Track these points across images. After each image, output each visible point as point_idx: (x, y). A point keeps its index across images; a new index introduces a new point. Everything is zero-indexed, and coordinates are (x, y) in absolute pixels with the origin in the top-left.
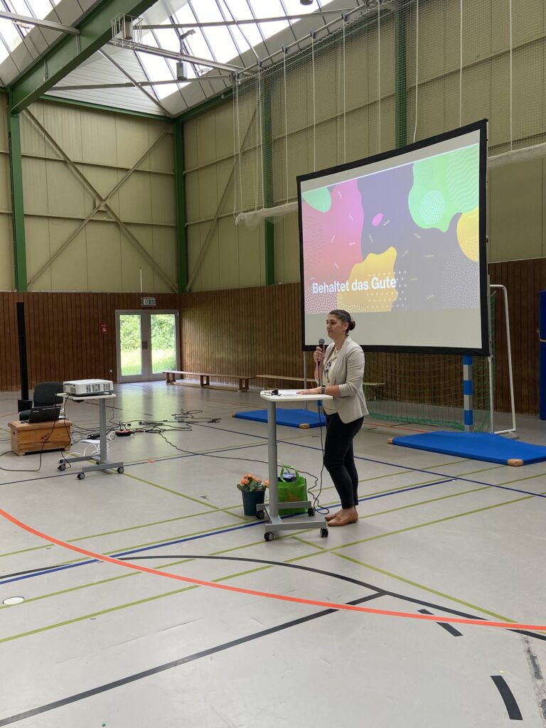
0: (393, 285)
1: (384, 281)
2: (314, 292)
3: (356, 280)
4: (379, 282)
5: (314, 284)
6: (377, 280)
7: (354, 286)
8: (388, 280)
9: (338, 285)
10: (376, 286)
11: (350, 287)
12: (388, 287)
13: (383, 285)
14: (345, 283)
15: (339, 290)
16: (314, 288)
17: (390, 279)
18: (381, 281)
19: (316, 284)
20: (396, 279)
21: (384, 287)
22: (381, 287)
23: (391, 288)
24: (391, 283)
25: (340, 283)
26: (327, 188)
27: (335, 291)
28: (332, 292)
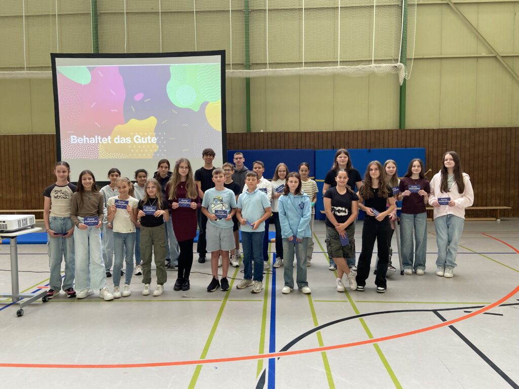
0: (154, 141)
1: (146, 138)
2: (72, 142)
3: (119, 136)
5: (72, 137)
6: (140, 137)
7: (117, 140)
8: (149, 138)
9: (100, 138)
10: (138, 141)
11: (112, 140)
12: (150, 142)
13: (144, 141)
14: (107, 137)
15: (100, 142)
16: (72, 140)
17: (151, 137)
18: (143, 138)
19: (75, 136)
20: (156, 137)
21: (146, 142)
23: (152, 143)
24: (152, 140)
25: (102, 137)
26: (87, 67)
27: (97, 142)
28: (93, 144)
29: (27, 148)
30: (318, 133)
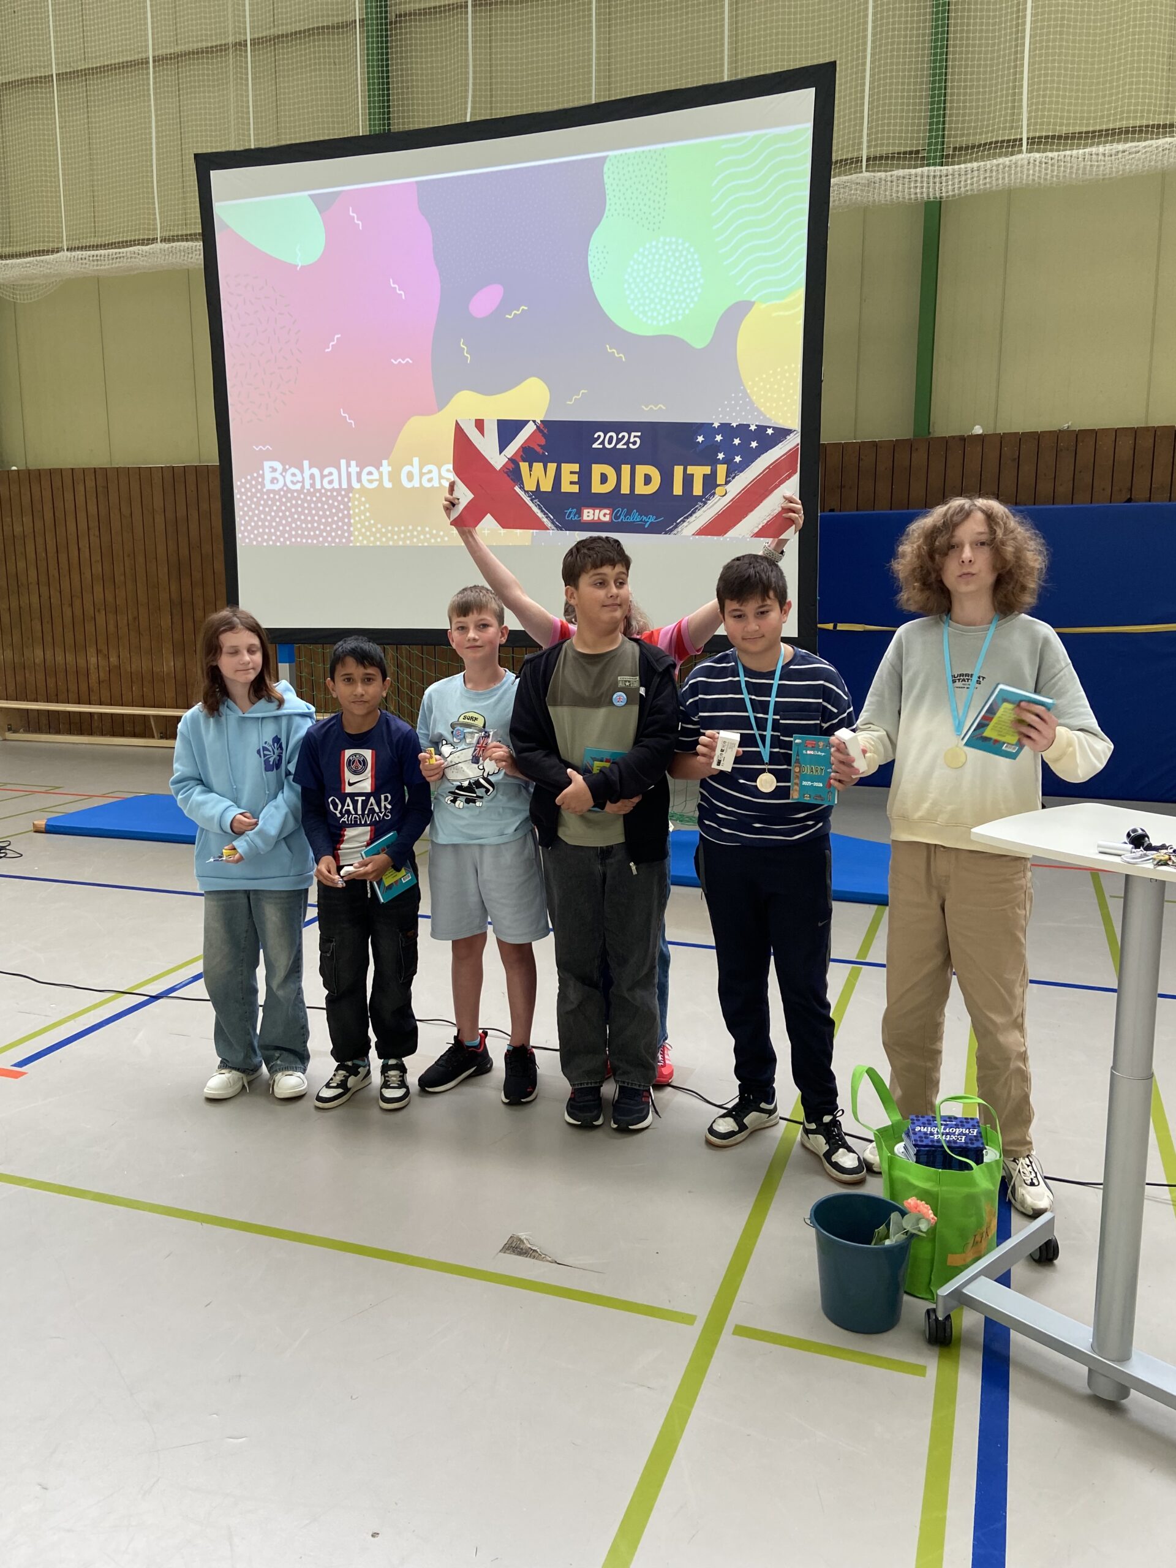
2: (269, 486)
3: (416, 460)
5: (267, 465)
7: (410, 477)
9: (354, 469)
11: (394, 476)
14: (378, 466)
15: (356, 485)
16: (268, 476)
19: (278, 466)
25: (361, 466)
26: (311, 196)
27: (345, 485)
28: (333, 490)
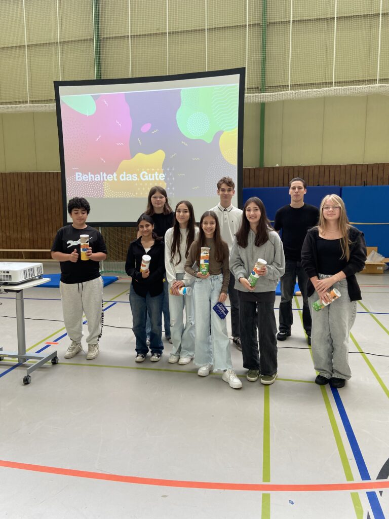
0: (162, 178)
1: (153, 175)
2: (77, 180)
3: (124, 173)
4: (148, 175)
5: (77, 173)
6: (146, 173)
7: (123, 177)
8: (156, 174)
9: (105, 175)
10: (144, 178)
11: (118, 177)
12: (157, 179)
13: (151, 177)
14: (113, 174)
15: (106, 180)
16: (77, 177)
17: (159, 173)
18: (150, 175)
19: (80, 174)
20: (164, 173)
21: (153, 179)
22: (151, 179)
23: (159, 180)
24: (160, 177)
25: (107, 174)
26: (92, 96)
27: (102, 180)
28: (98, 181)
29: (32, 187)
30: (346, 166)
